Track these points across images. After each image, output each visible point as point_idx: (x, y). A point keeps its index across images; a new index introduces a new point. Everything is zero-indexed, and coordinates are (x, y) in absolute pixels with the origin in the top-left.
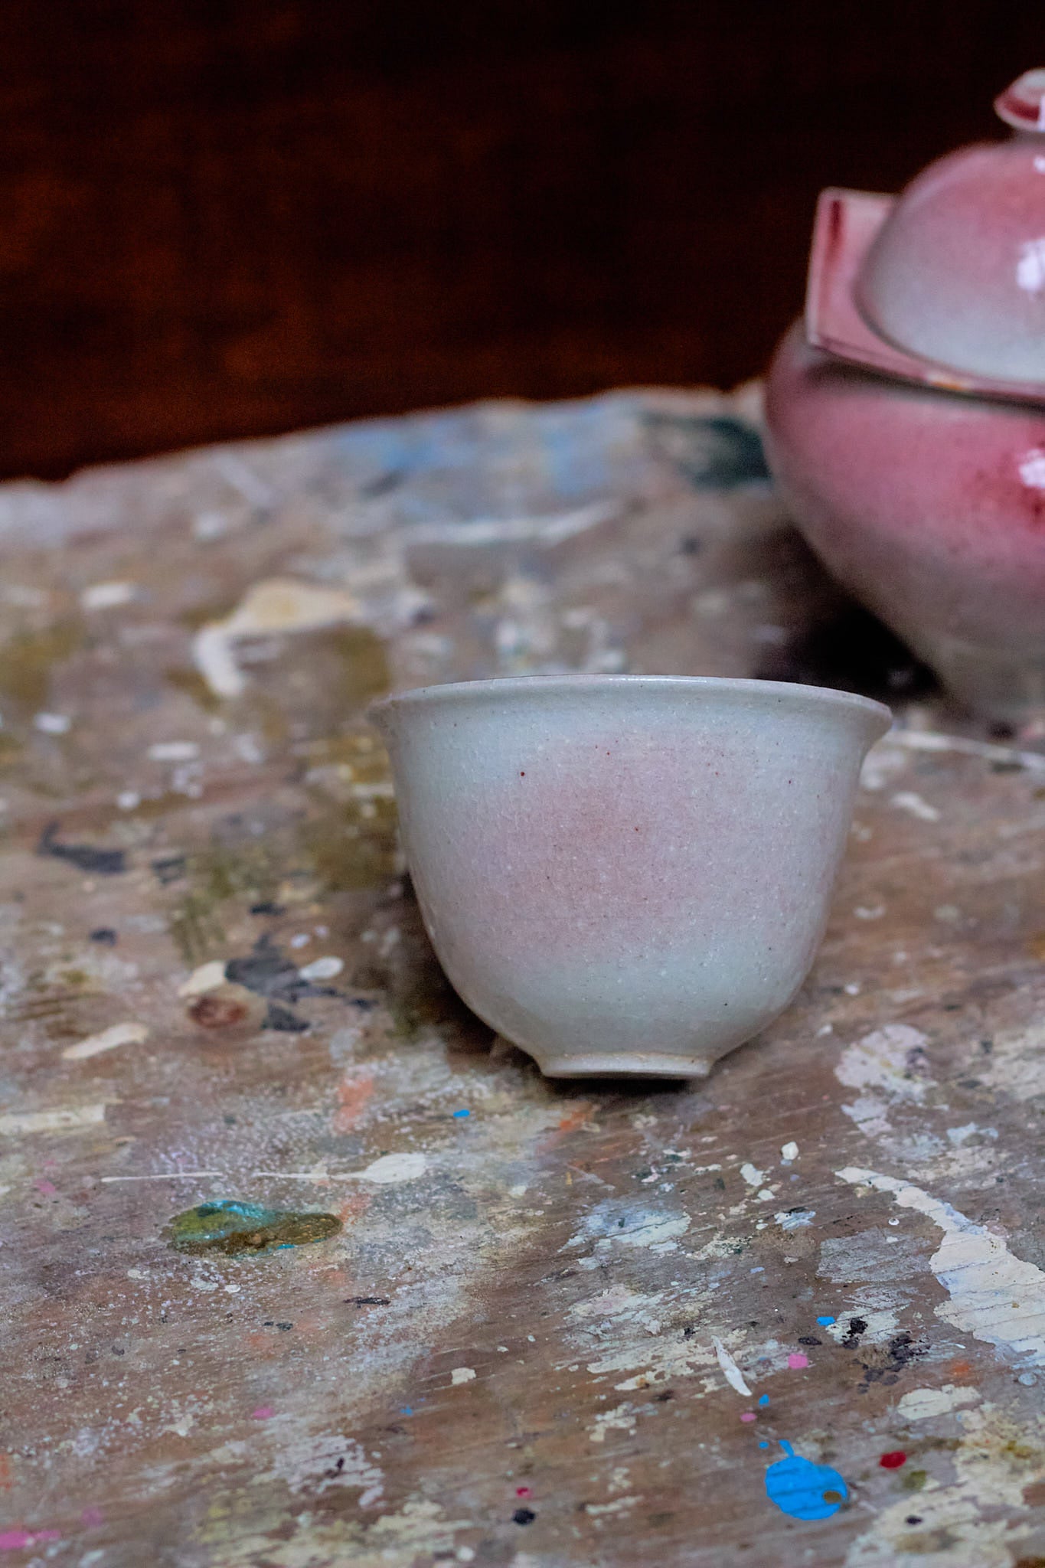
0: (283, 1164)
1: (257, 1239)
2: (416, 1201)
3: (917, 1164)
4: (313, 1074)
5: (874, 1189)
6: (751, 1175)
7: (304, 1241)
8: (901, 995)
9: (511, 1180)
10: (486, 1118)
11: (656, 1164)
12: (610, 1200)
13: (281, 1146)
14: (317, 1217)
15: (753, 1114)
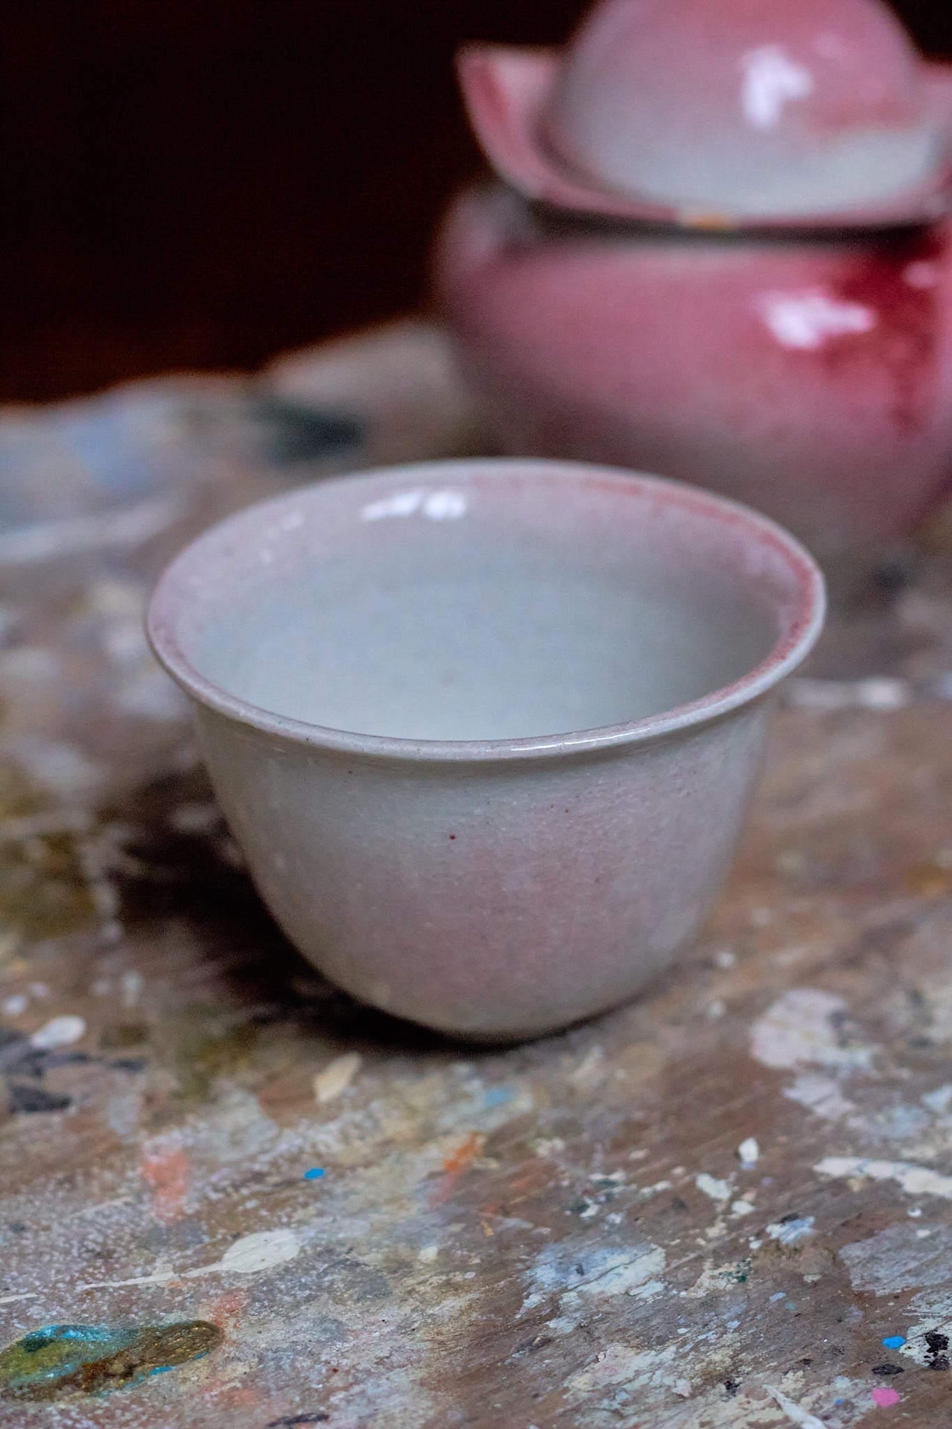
0: (110, 1271)
1: (118, 1367)
2: (304, 1286)
4: (102, 1157)
6: (713, 1187)
7: (182, 1359)
9: (413, 1242)
10: (349, 1174)
12: (552, 1246)
13: (98, 1249)
14: (187, 1327)
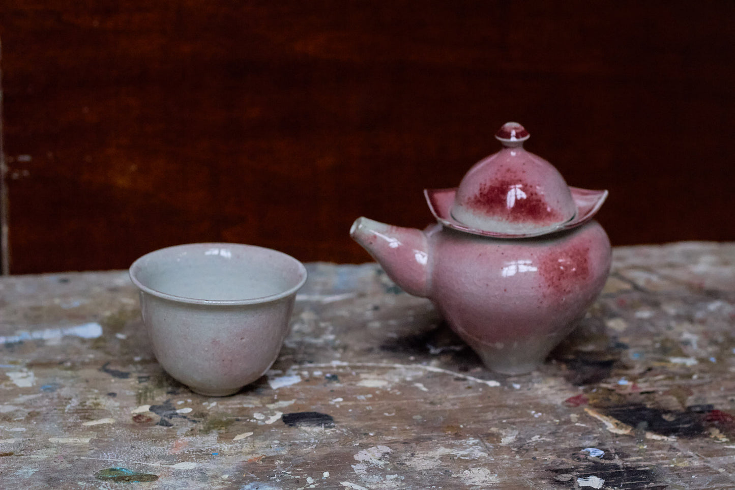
0: (146, 460)
1: (127, 479)
2: (188, 475)
3: (370, 483)
4: (168, 438)
5: (352, 488)
6: (310, 480)
7: (144, 481)
8: (389, 438)
9: (224, 473)
10: (223, 456)
11: (278, 474)
12: (256, 482)
13: (147, 456)
14: (151, 475)
15: (318, 464)
